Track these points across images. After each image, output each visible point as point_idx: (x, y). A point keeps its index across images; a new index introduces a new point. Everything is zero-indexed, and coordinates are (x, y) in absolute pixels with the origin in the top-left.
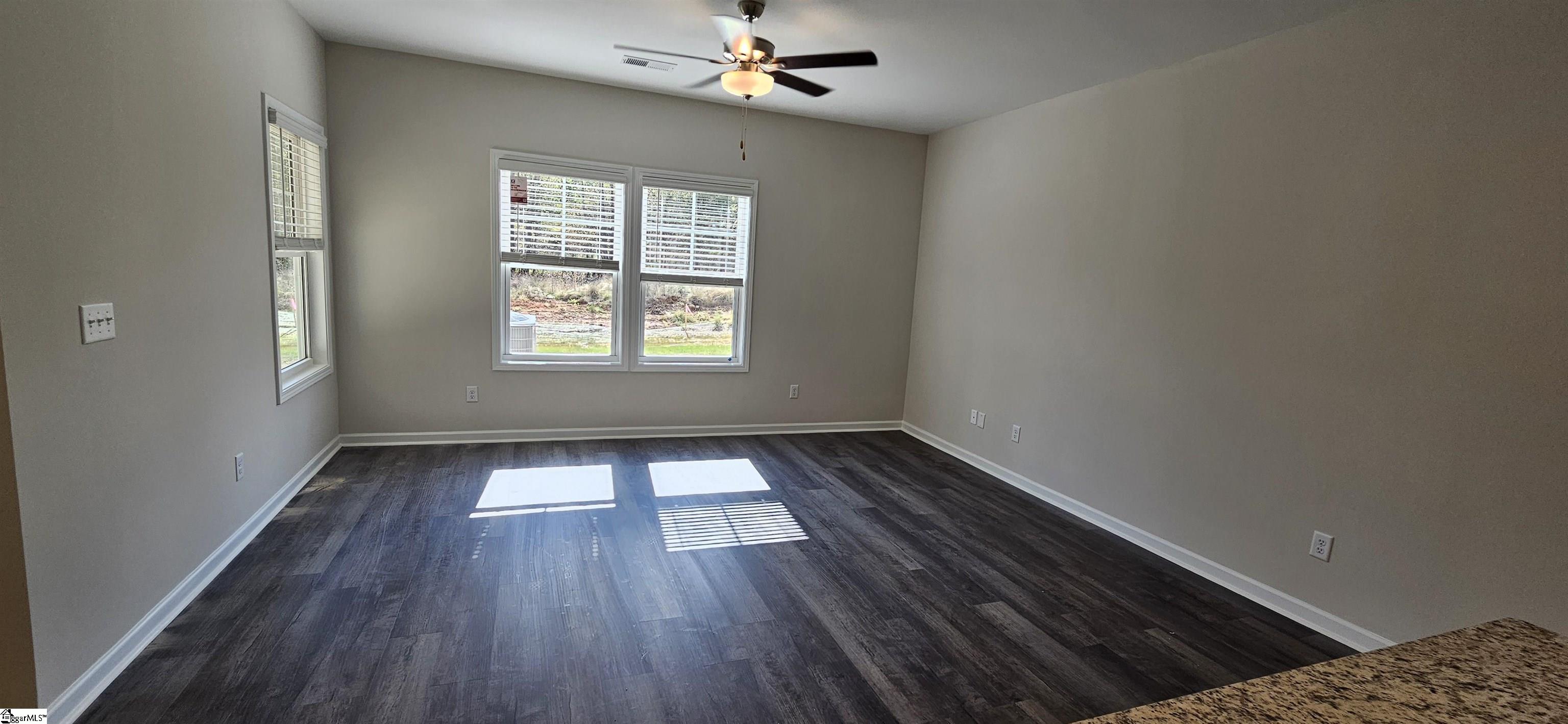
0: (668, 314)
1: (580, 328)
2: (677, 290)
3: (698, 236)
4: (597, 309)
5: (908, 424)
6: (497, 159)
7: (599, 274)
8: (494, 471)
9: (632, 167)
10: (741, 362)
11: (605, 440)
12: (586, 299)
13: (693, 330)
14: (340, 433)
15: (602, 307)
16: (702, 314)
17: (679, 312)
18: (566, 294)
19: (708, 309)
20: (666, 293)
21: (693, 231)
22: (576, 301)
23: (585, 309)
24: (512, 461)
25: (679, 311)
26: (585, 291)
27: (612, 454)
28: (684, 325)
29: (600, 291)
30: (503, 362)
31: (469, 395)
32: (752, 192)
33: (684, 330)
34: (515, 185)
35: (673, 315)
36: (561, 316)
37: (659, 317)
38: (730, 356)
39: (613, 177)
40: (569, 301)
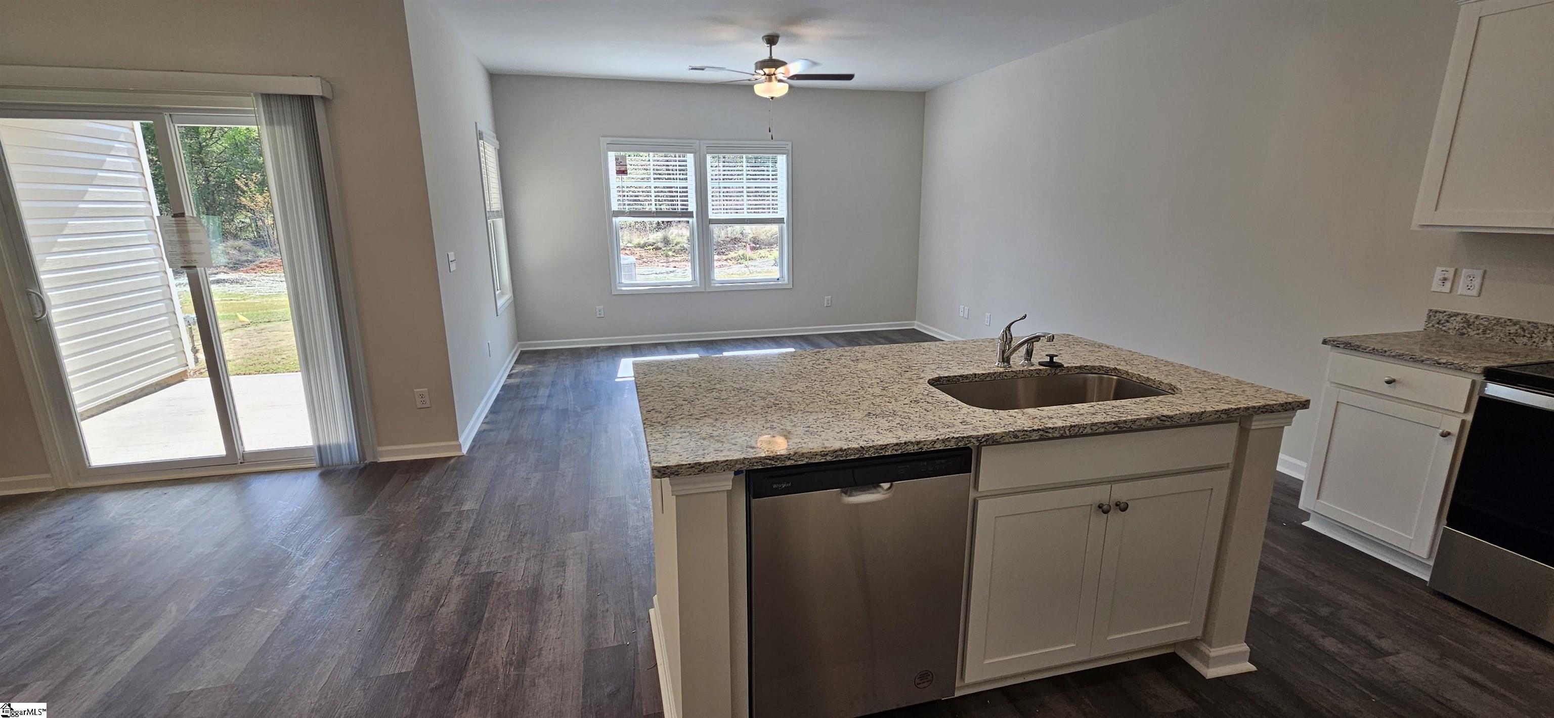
0: (732, 254)
1: (658, 270)
2: (739, 233)
3: (749, 188)
4: (670, 253)
5: (919, 323)
6: (605, 144)
7: (668, 222)
8: (623, 360)
9: (698, 141)
10: (786, 281)
11: (692, 342)
12: (660, 245)
13: (755, 266)
14: (519, 341)
15: (674, 252)
16: (762, 252)
17: (741, 252)
18: (642, 242)
19: (767, 247)
20: (729, 235)
21: (745, 185)
22: (651, 248)
23: (660, 254)
24: (632, 354)
25: (741, 250)
26: (658, 238)
27: (698, 348)
28: (746, 263)
29: (671, 237)
30: (619, 288)
31: (598, 313)
32: (787, 151)
33: (746, 267)
34: (620, 162)
35: (736, 255)
36: (640, 261)
37: (724, 257)
38: (778, 276)
39: (684, 149)
40: (646, 248)
